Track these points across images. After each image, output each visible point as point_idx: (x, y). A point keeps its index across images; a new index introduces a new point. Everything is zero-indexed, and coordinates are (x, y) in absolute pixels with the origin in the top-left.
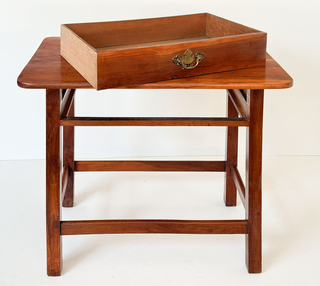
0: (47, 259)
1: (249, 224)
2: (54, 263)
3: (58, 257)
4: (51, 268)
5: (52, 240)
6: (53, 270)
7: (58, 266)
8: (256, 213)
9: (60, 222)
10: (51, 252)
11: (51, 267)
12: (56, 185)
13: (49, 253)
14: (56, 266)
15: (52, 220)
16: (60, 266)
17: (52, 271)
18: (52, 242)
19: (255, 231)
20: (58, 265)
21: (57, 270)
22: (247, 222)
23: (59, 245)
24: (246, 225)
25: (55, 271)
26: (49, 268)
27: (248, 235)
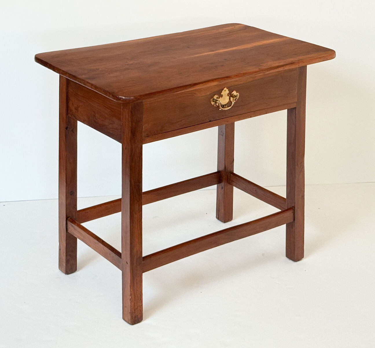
4: (134, 315)
5: (135, 280)
6: (137, 316)
11: (135, 312)
13: (133, 297)
14: (139, 310)
15: (135, 257)
18: (135, 284)
20: (141, 308)
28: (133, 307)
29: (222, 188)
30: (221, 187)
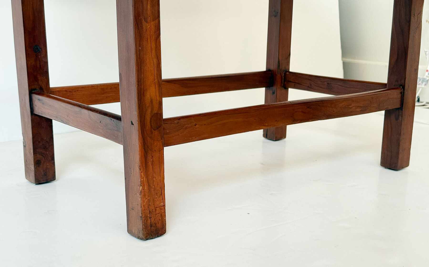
2: (156, 208)
3: (161, 194)
4: (149, 221)
5: (149, 157)
6: (154, 225)
7: (161, 215)
10: (149, 186)
11: (150, 218)
12: (153, 27)
13: (146, 188)
14: (158, 215)
15: (149, 111)
17: (151, 226)
18: (150, 163)
20: (163, 211)
21: (160, 222)
25: (157, 225)
26: (147, 220)
28: (146, 206)
29: (274, 93)
30: (271, 92)
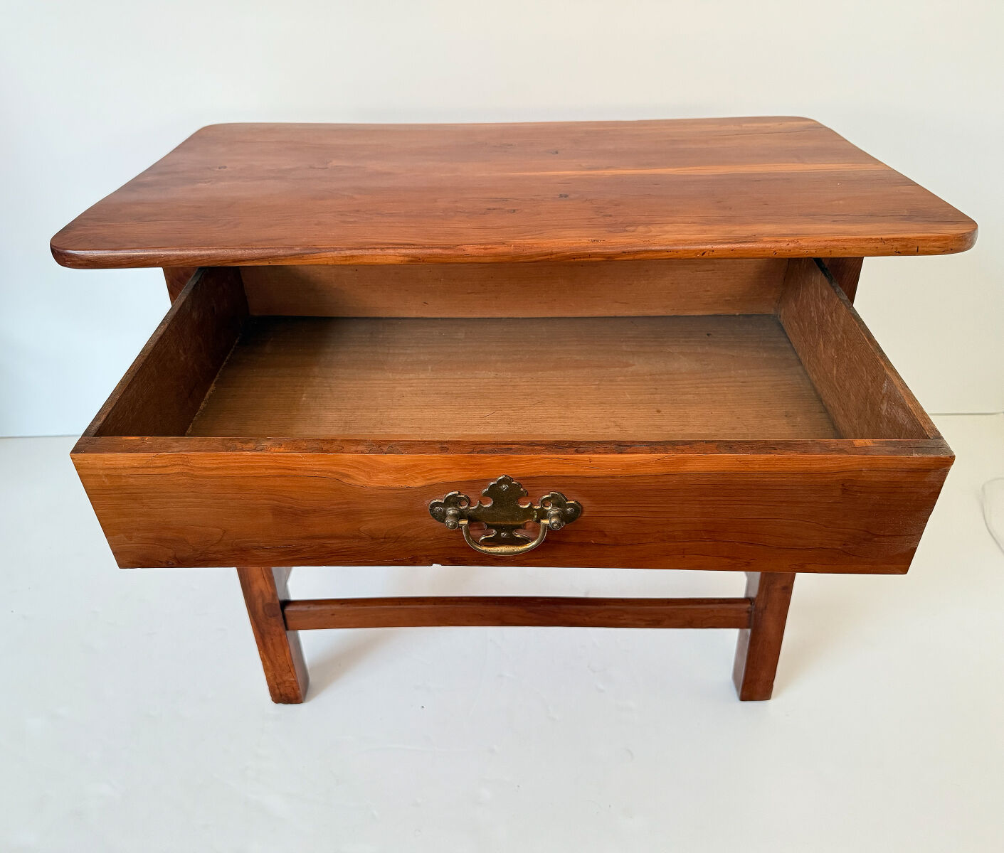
0: (266, 674)
1: (755, 610)
2: (284, 682)
3: (290, 671)
4: (277, 691)
5: (268, 640)
7: (293, 688)
8: (778, 586)
9: (279, 605)
10: (272, 662)
11: (278, 688)
15: (260, 601)
16: (298, 686)
17: (281, 695)
18: (269, 645)
19: (770, 623)
20: (294, 685)
21: (292, 693)
22: (751, 604)
23: (288, 649)
24: (748, 612)
25: (289, 695)
26: (275, 690)
27: (749, 631)
28: (272, 678)
